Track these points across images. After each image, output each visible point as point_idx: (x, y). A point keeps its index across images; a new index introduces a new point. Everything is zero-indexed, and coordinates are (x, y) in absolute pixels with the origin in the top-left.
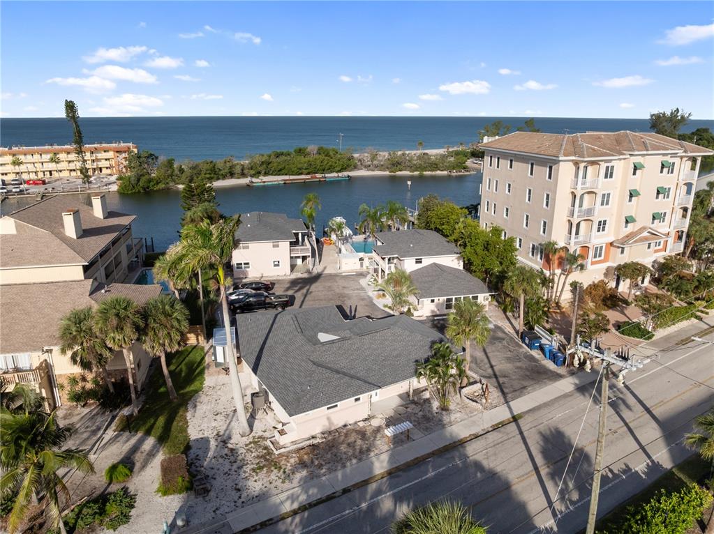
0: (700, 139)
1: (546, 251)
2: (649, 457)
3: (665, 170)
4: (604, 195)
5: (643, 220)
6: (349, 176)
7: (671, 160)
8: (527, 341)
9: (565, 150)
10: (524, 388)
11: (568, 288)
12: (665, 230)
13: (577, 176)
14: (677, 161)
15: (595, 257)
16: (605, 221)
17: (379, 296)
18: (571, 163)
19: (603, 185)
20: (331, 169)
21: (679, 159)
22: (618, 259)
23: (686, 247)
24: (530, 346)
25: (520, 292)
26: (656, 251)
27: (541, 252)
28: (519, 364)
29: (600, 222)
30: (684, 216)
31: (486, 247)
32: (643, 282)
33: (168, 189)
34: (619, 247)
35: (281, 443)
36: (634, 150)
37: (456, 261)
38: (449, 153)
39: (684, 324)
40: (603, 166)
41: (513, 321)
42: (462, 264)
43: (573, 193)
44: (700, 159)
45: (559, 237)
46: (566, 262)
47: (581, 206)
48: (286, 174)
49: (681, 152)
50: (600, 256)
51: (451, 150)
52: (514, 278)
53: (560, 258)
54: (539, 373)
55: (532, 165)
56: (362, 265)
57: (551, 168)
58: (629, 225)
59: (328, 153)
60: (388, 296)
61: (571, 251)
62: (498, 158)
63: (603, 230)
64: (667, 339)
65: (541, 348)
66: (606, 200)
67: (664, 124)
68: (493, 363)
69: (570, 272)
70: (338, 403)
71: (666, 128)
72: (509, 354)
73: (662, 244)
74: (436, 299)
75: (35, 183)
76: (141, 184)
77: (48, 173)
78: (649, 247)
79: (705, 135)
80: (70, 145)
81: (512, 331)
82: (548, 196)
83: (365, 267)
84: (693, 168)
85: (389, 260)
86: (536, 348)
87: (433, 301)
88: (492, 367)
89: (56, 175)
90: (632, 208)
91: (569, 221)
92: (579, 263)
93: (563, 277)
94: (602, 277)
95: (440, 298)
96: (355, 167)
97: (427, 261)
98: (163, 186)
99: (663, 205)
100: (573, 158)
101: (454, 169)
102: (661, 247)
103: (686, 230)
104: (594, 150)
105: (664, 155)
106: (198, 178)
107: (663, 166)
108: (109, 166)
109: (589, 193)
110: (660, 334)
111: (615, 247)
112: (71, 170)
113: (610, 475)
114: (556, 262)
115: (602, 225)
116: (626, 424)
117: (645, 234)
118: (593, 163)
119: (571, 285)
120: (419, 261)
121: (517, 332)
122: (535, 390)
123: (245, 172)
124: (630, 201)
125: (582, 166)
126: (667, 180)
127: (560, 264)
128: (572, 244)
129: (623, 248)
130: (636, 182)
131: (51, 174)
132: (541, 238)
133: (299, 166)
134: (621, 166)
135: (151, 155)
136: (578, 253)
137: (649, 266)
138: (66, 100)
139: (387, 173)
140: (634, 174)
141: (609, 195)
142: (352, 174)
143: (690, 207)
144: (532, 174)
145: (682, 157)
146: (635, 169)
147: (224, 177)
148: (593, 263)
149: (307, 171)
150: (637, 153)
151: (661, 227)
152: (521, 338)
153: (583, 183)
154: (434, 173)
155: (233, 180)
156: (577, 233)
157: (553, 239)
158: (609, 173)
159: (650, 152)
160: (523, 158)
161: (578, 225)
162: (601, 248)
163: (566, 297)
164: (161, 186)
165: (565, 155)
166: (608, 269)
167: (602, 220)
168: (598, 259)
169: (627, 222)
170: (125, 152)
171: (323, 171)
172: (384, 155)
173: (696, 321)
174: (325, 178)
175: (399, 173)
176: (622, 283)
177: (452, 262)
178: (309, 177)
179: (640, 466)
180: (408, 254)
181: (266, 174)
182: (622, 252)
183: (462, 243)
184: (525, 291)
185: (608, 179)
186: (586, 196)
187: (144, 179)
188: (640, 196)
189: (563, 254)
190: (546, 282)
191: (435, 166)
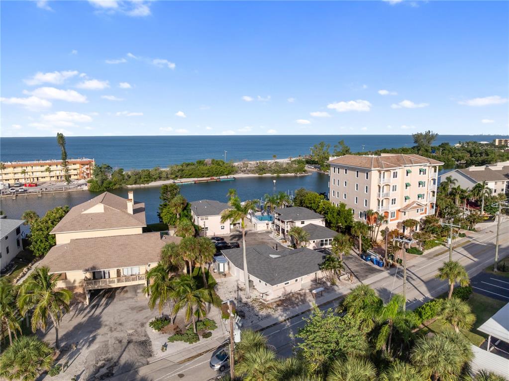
0: (444, 150)
1: (368, 215)
2: (424, 296)
3: (422, 173)
4: (393, 186)
5: (413, 198)
6: (234, 178)
7: (424, 168)
8: (364, 258)
9: (374, 165)
10: (367, 276)
11: (380, 233)
12: (425, 203)
13: (380, 177)
14: (427, 168)
15: (392, 217)
16: (395, 199)
17: (283, 242)
18: (377, 171)
19: (393, 182)
20: (222, 174)
21: (428, 167)
22: (403, 218)
23: (436, 212)
24: (366, 260)
25: (359, 233)
26: (421, 214)
27: (365, 216)
28: (362, 267)
29: (393, 199)
30: (434, 196)
31: (338, 214)
32: (416, 230)
33: (122, 188)
34: (403, 212)
35: (267, 300)
36: (406, 164)
37: (321, 222)
38: (292, 161)
39: (437, 248)
40: (392, 172)
41: (355, 250)
42: (324, 223)
43: (379, 185)
44: (438, 167)
45: (374, 207)
46: (378, 220)
47: (383, 192)
48: (194, 177)
49: (428, 164)
50: (394, 217)
51: (293, 159)
52: (356, 227)
53: (375, 218)
54: (372, 270)
55: (357, 172)
56: (268, 228)
57: (367, 174)
58: (407, 200)
59: (219, 163)
60: (288, 242)
61: (380, 214)
62: (339, 169)
63: (395, 204)
64: (430, 254)
65: (372, 261)
66: (394, 188)
67: (422, 140)
68: (350, 268)
69: (380, 225)
70: (289, 281)
71: (423, 143)
72: (356, 264)
73: (424, 210)
74: (316, 241)
75: (30, 185)
76: (104, 185)
77: (36, 179)
78: (418, 212)
79: (447, 147)
80: (51, 160)
81: (356, 254)
82: (367, 187)
83: (269, 229)
84: (435, 171)
85: (287, 222)
86: (369, 260)
87: (314, 242)
88: (350, 269)
89: (41, 180)
90: (407, 192)
91: (378, 199)
92: (385, 220)
93: (377, 228)
94: (396, 228)
95: (318, 240)
96: (237, 172)
97: (307, 223)
98: (119, 186)
99: (422, 190)
100: (378, 169)
101: (298, 172)
102: (424, 212)
103: (435, 202)
104: (387, 164)
105: (420, 166)
106: (140, 181)
107: (420, 171)
108: (76, 173)
109: (386, 185)
110: (426, 252)
111: (401, 212)
112: (51, 177)
113: (409, 302)
114: (373, 220)
115: (394, 201)
116: (414, 286)
117: (415, 205)
118: (387, 171)
119: (381, 232)
120: (303, 223)
121: (358, 255)
122: (372, 276)
123: (169, 176)
124: (406, 188)
125: (382, 172)
126: (423, 178)
127: (375, 221)
128: (380, 211)
129: (405, 212)
130: (408, 179)
131: (38, 180)
132: (365, 208)
133: (202, 172)
134: (401, 171)
135: (108, 166)
136: (383, 215)
137: (419, 221)
138: (58, 133)
139: (257, 175)
140: (407, 175)
141: (396, 186)
142: (236, 176)
143: (436, 191)
144: (357, 176)
145: (429, 166)
146: (407, 173)
147: (155, 180)
148: (391, 220)
149: (207, 175)
150: (407, 165)
151: (423, 202)
152: (361, 257)
153: (384, 180)
154: (286, 175)
155: (161, 181)
156: (382, 205)
157: (371, 208)
158: (395, 175)
159: (414, 165)
160: (353, 169)
161: (382, 201)
162: (394, 212)
163: (379, 238)
164: (117, 186)
165: (374, 167)
166: (399, 223)
167: (394, 198)
168: (393, 218)
169: (406, 199)
170: (87, 164)
171: (217, 175)
172: (252, 164)
173: (443, 246)
174: (220, 179)
175: (264, 175)
176: (406, 231)
177: (320, 222)
178: (210, 178)
179: (421, 299)
180: (297, 219)
181: (181, 177)
182: (405, 214)
183: (324, 213)
184: (361, 233)
185: (395, 178)
186: (385, 187)
187: (105, 182)
188: (411, 186)
189: (376, 216)
190: (370, 228)
191: (286, 170)
